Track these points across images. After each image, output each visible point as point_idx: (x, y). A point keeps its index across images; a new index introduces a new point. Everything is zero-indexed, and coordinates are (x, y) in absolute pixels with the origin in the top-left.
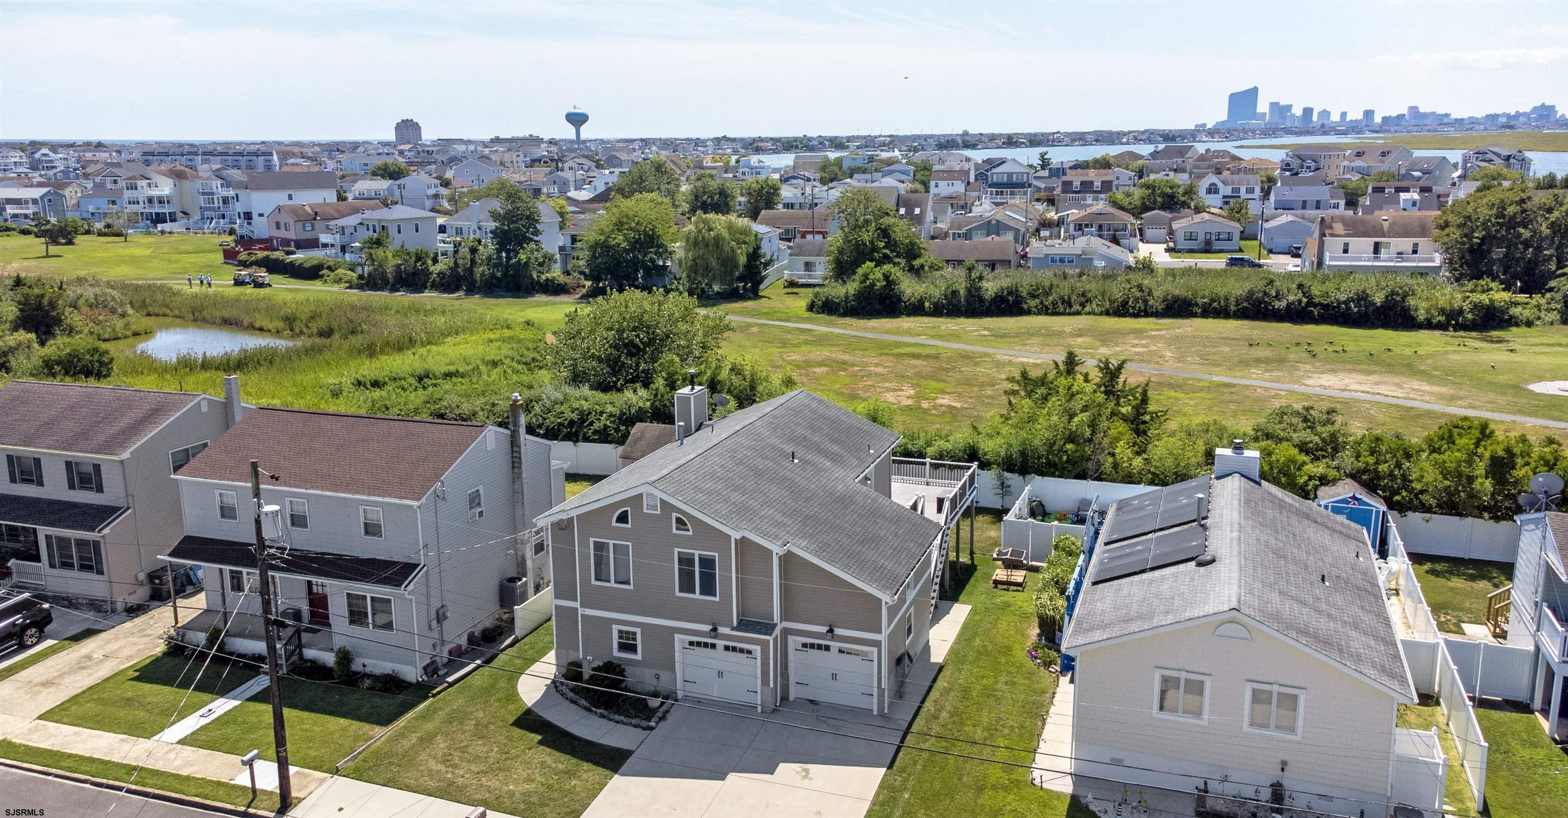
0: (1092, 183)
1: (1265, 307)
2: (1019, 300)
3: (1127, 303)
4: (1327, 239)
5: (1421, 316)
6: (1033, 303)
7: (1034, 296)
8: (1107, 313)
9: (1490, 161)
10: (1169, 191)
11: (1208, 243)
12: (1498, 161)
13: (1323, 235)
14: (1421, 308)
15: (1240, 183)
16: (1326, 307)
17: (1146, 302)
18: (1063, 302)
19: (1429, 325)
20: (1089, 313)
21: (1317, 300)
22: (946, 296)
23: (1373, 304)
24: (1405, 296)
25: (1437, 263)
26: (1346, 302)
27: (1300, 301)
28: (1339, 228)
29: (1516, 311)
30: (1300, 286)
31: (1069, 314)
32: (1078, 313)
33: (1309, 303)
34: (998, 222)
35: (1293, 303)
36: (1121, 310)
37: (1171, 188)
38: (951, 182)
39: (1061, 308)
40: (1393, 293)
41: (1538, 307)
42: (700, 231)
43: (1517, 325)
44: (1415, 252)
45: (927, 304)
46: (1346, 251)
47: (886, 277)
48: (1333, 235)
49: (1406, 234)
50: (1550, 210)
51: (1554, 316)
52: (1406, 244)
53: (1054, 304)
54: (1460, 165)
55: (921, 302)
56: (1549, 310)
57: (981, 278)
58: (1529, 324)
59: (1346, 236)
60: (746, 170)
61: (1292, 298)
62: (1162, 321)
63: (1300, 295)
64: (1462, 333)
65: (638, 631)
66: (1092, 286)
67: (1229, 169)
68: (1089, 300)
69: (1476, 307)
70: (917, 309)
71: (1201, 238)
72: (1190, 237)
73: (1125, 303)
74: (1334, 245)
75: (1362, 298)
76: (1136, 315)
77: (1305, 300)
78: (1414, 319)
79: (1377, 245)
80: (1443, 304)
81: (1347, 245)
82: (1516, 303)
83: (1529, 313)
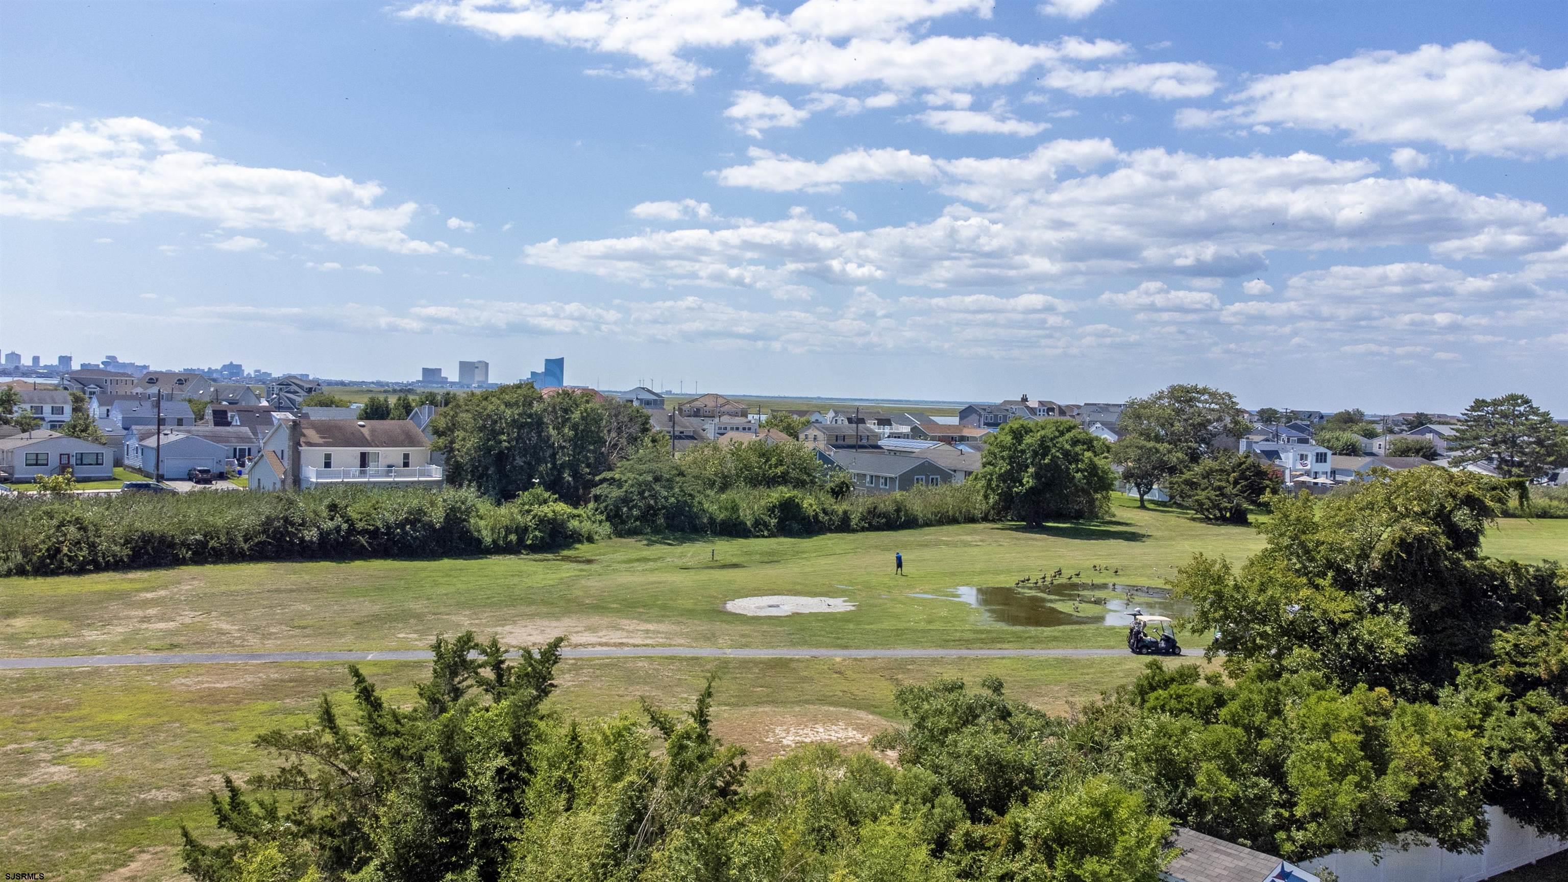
1: (291, 542)
3: (58, 551)
4: (304, 449)
5: (486, 537)
8: (21, 571)
9: (295, 393)
13: (298, 445)
14: (481, 529)
15: (42, 400)
16: (374, 534)
17: (92, 546)
19: (497, 549)
21: (360, 525)
23: (431, 525)
24: (464, 516)
25: (436, 477)
26: (402, 525)
27: (338, 529)
29: (574, 524)
35: (328, 533)
40: (452, 515)
41: (591, 517)
43: (579, 541)
44: (406, 465)
46: (328, 465)
48: (309, 444)
49: (393, 442)
52: (393, 454)
58: (590, 539)
59: (324, 445)
61: (325, 525)
62: (131, 575)
63: (338, 520)
64: (534, 556)
69: (542, 522)
71: (55, 461)
73: (53, 553)
74: (313, 456)
75: (415, 518)
76: (81, 570)
77: (345, 526)
78: (479, 541)
79: (363, 456)
80: (506, 522)
81: (328, 457)
82: (574, 517)
83: (586, 526)
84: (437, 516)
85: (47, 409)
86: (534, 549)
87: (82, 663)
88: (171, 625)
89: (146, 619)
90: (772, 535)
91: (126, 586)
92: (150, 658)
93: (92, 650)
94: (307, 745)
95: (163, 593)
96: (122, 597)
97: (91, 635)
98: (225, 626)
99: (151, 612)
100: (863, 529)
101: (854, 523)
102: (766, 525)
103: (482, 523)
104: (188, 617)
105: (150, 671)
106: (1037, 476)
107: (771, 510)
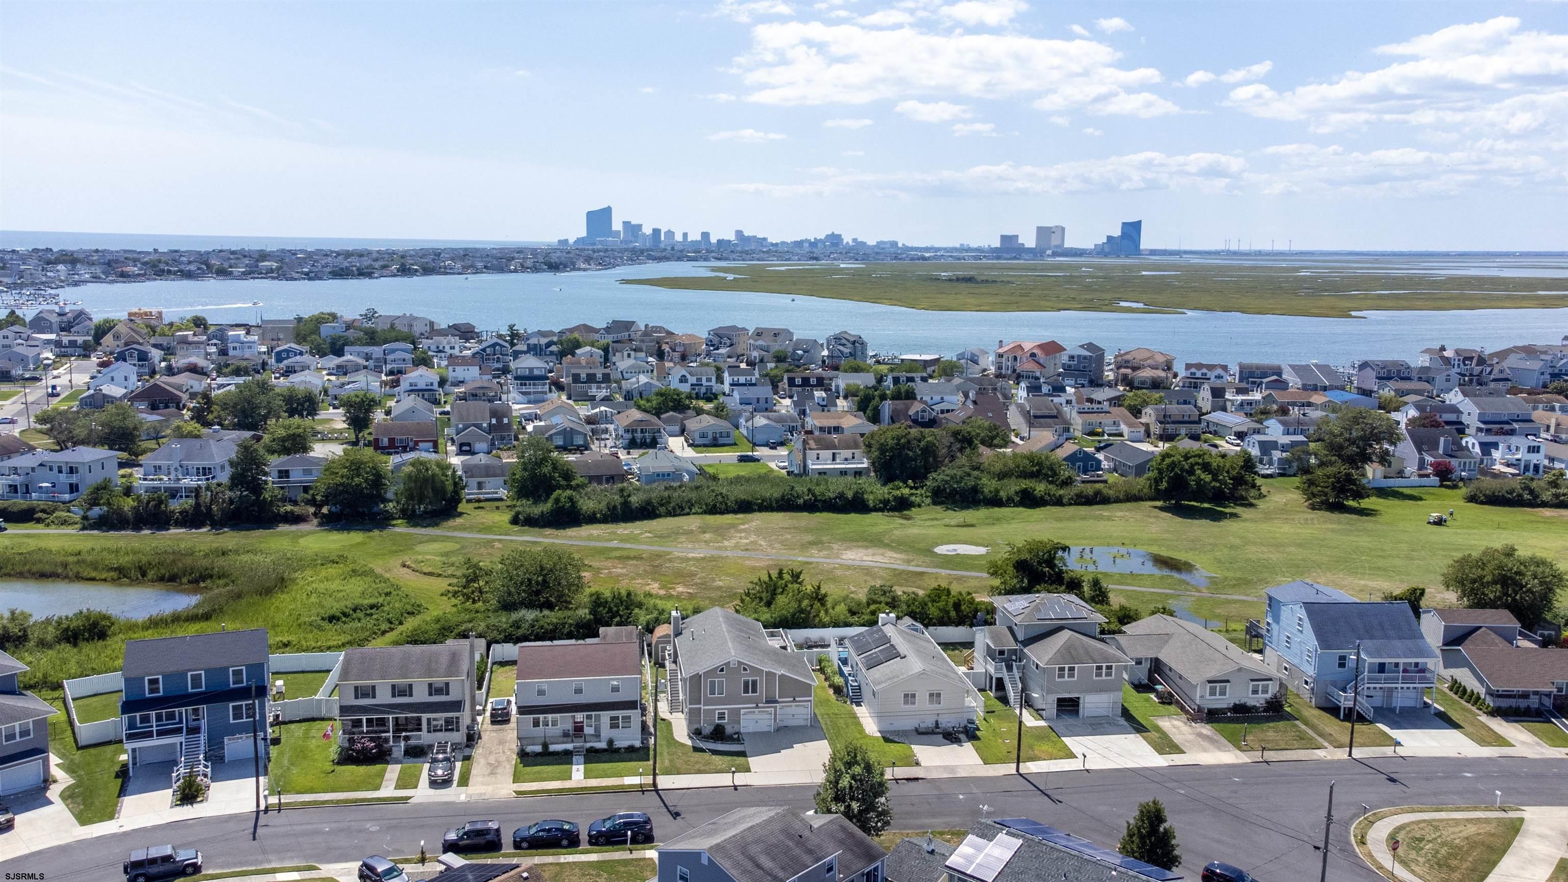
0: (595, 375)
1: (793, 504)
2: (654, 509)
4: (808, 452)
5: (871, 504)
6: (662, 510)
7: (662, 505)
8: (705, 512)
9: (844, 345)
10: (675, 397)
11: (715, 439)
12: (850, 345)
13: (805, 449)
14: (870, 499)
15: (702, 374)
16: (825, 501)
17: (726, 504)
18: (679, 507)
19: (875, 509)
20: (694, 514)
21: (819, 498)
22: (608, 508)
23: (847, 498)
24: (863, 494)
25: (865, 465)
26: (835, 499)
27: (811, 499)
28: (812, 443)
29: (913, 498)
30: (809, 490)
31: (683, 515)
32: (688, 514)
33: (816, 500)
34: (572, 429)
35: (807, 501)
36: (713, 510)
37: (678, 395)
38: (466, 368)
39: (678, 512)
40: (857, 492)
41: (922, 495)
42: (419, 471)
43: (914, 506)
44: (853, 458)
45: (598, 515)
46: (818, 458)
47: (571, 499)
48: (810, 449)
49: (848, 447)
50: (919, 441)
51: (929, 500)
52: (847, 453)
53: (674, 509)
54: (825, 345)
55: (594, 514)
56: (927, 497)
57: (629, 496)
58: (919, 506)
59: (817, 449)
60: (237, 345)
61: (806, 498)
62: (738, 516)
63: (810, 496)
64: (891, 513)
65: (726, 712)
66: (693, 495)
67: (667, 343)
68: (692, 505)
69: (896, 498)
70: (592, 519)
71: (710, 436)
72: (703, 436)
73: (715, 506)
74: (812, 455)
75: (841, 496)
76: (722, 513)
77: (813, 498)
78: (868, 506)
79: (834, 454)
80: (880, 497)
81: (818, 454)
82: (912, 494)
83: (918, 500)
84: (850, 495)
85: (704, 379)
86: (892, 509)
87: (724, 554)
88: (747, 541)
89: (741, 538)
90: (1016, 505)
91: (736, 522)
92: (741, 553)
93: (726, 548)
94: (756, 584)
95: (747, 526)
96: (733, 526)
97: (726, 543)
98: (762, 543)
99: (743, 535)
100: (1070, 504)
101: (1065, 501)
102: (1013, 500)
103: (871, 497)
104: (753, 538)
105: (740, 558)
106: (1168, 482)
107: (1017, 493)
